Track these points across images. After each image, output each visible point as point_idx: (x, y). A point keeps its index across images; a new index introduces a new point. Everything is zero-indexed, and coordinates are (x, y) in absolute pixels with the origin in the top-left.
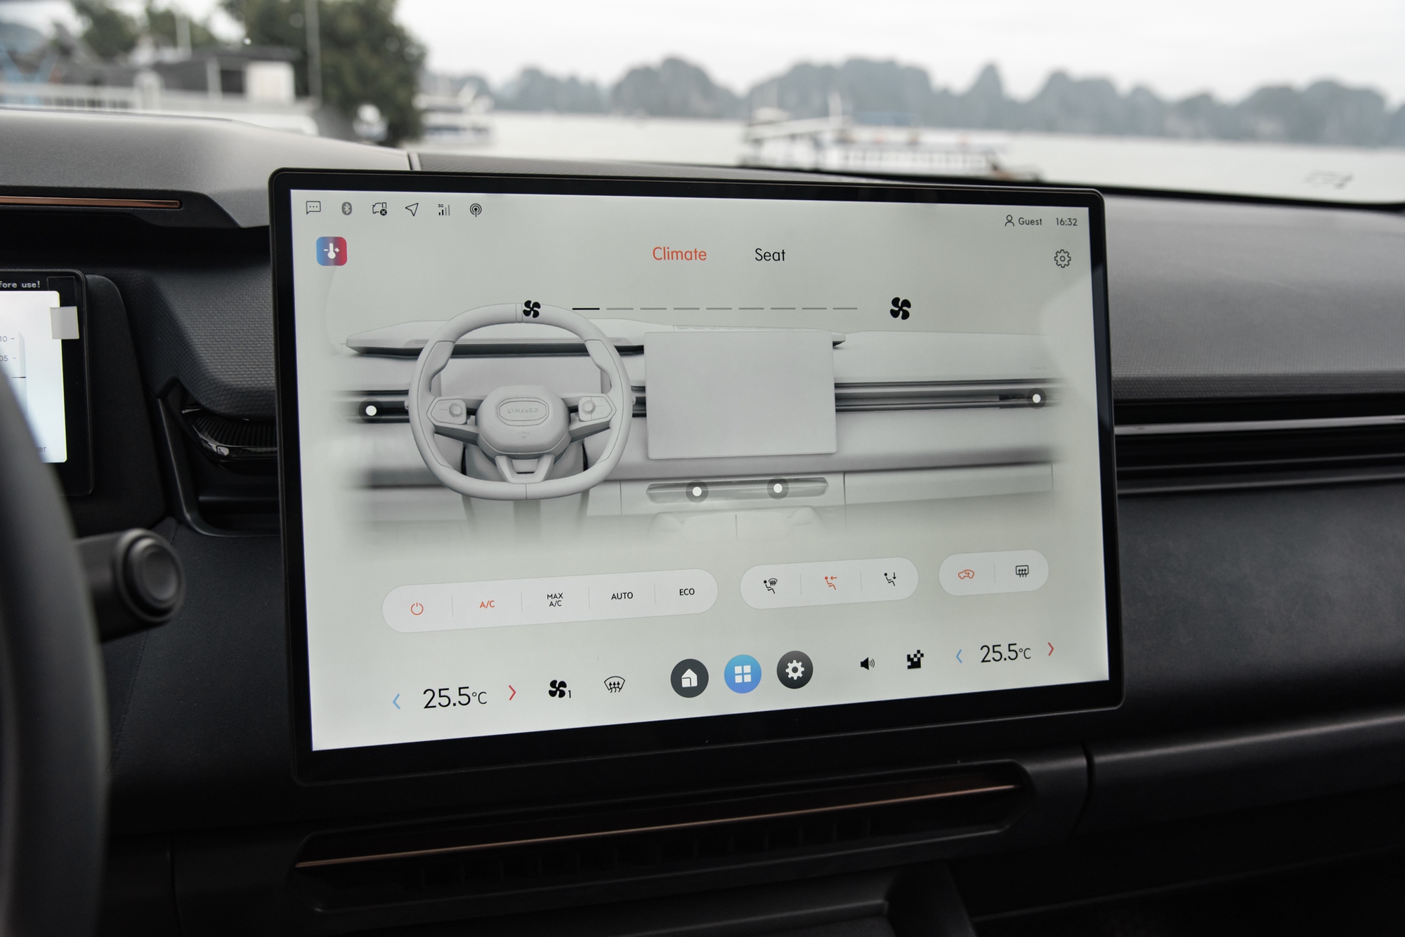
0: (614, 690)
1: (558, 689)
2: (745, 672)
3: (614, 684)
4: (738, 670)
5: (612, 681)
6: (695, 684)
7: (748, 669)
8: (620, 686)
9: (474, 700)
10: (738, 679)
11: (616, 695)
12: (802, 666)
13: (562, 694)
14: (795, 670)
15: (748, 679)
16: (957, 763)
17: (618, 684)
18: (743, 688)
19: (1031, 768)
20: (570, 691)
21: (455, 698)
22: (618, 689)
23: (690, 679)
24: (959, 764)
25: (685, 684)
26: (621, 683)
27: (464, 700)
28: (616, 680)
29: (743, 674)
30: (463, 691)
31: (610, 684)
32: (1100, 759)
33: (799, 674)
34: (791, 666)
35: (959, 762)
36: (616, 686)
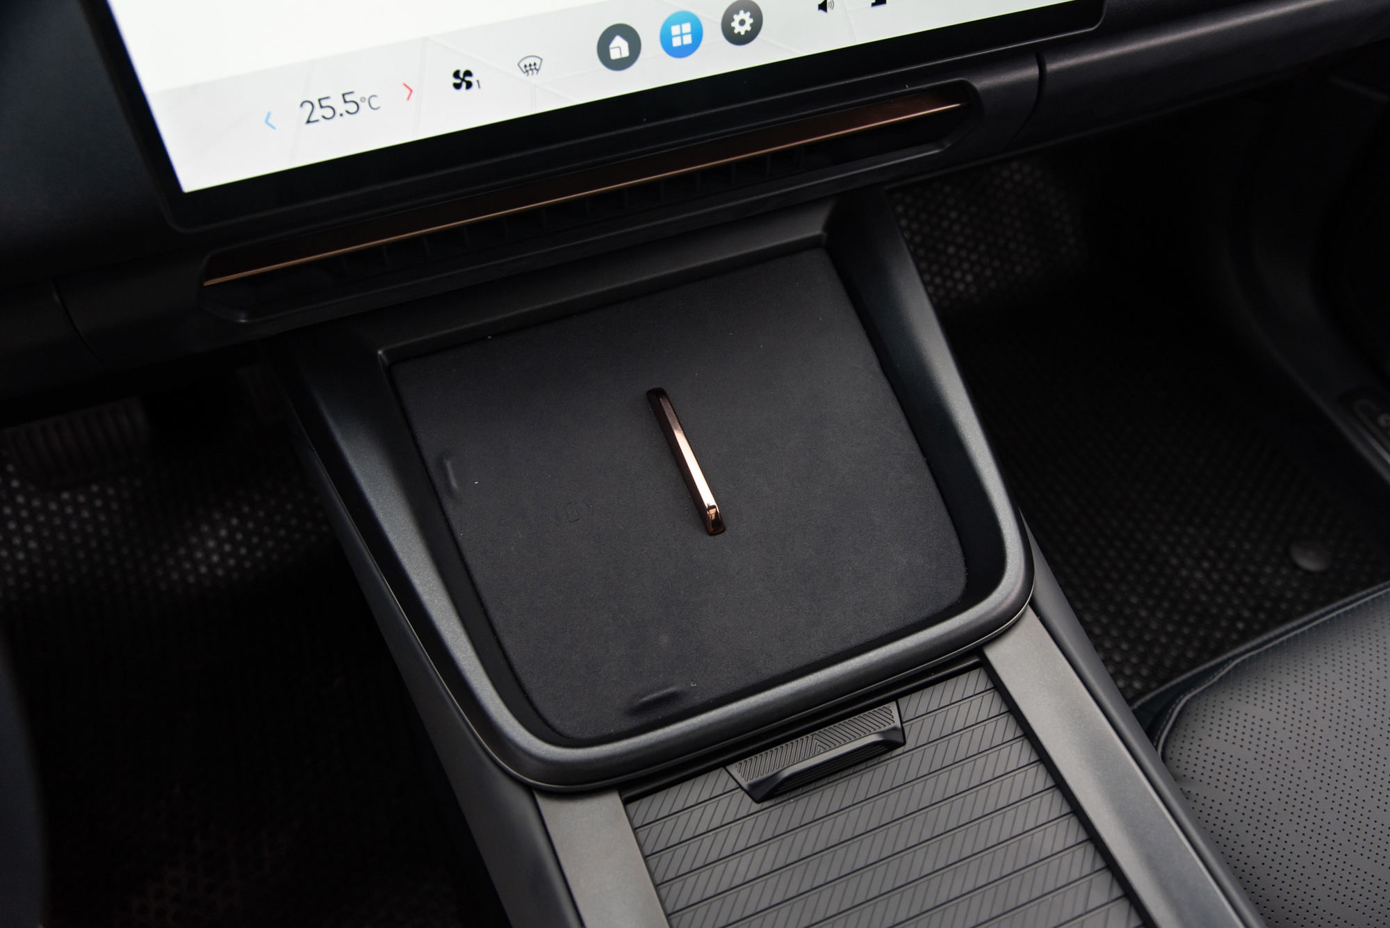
0: (530, 72)
1: (463, 80)
2: (684, 32)
3: (530, 65)
4: (675, 30)
5: (527, 62)
6: (626, 53)
7: (687, 27)
8: (537, 67)
9: (364, 106)
10: (676, 42)
11: (533, 79)
12: (751, 17)
13: (469, 85)
14: (742, 23)
15: (688, 40)
16: (906, 88)
17: (535, 64)
18: (682, 52)
19: (982, 83)
20: (478, 81)
21: (341, 107)
22: (535, 71)
23: (619, 48)
24: (908, 88)
25: (615, 55)
26: (538, 62)
27: (353, 108)
28: (532, 61)
29: (682, 35)
30: (348, 98)
31: (525, 66)
32: (1052, 67)
33: (747, 27)
34: (737, 18)
35: (907, 86)
36: (533, 67)
